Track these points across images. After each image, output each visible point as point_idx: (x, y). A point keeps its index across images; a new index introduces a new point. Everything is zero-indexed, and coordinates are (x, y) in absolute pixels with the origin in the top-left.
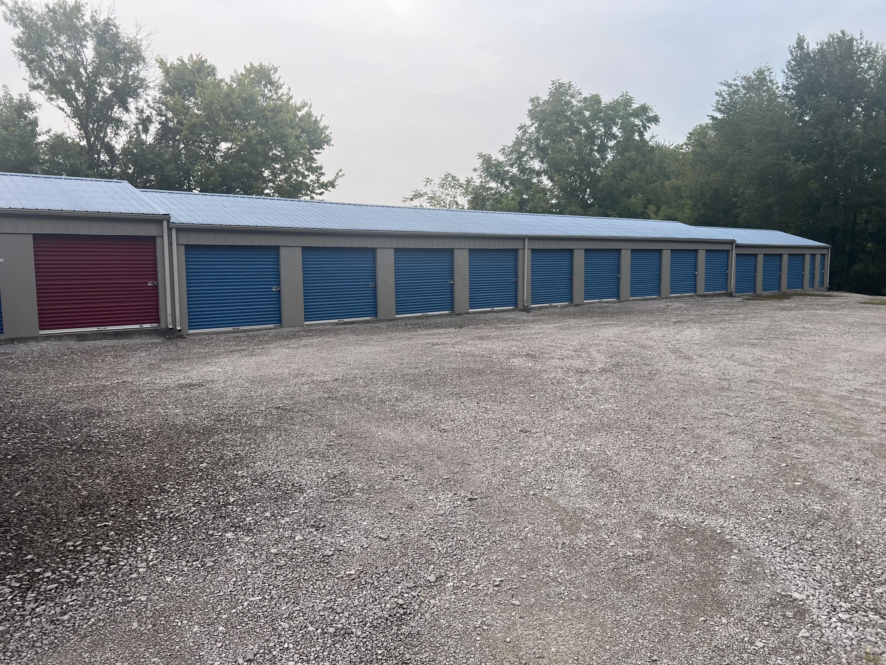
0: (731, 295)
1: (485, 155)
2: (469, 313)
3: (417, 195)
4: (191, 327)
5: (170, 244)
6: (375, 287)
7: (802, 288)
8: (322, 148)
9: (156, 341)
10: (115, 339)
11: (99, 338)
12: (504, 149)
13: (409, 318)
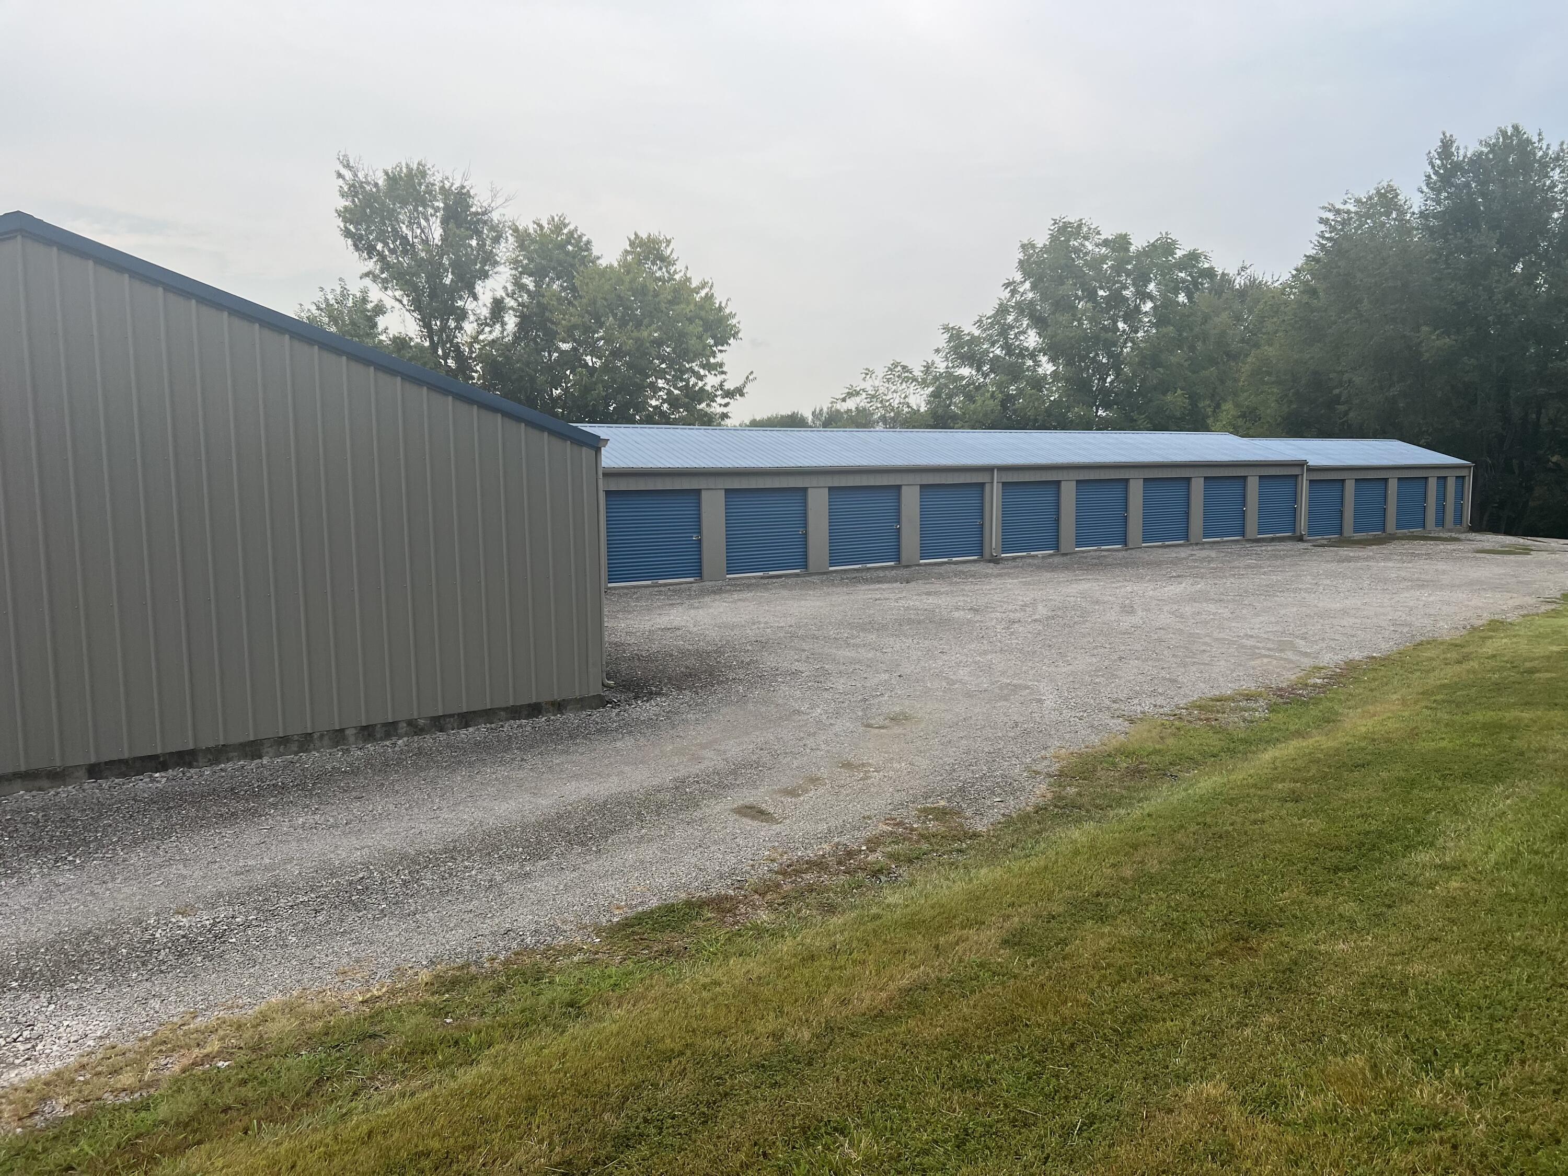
0: (1301, 539)
1: (953, 328)
2: (920, 565)
3: (853, 394)
4: (610, 580)
6: (806, 534)
7: (1424, 527)
8: (727, 343)
12: (980, 321)
13: (845, 570)
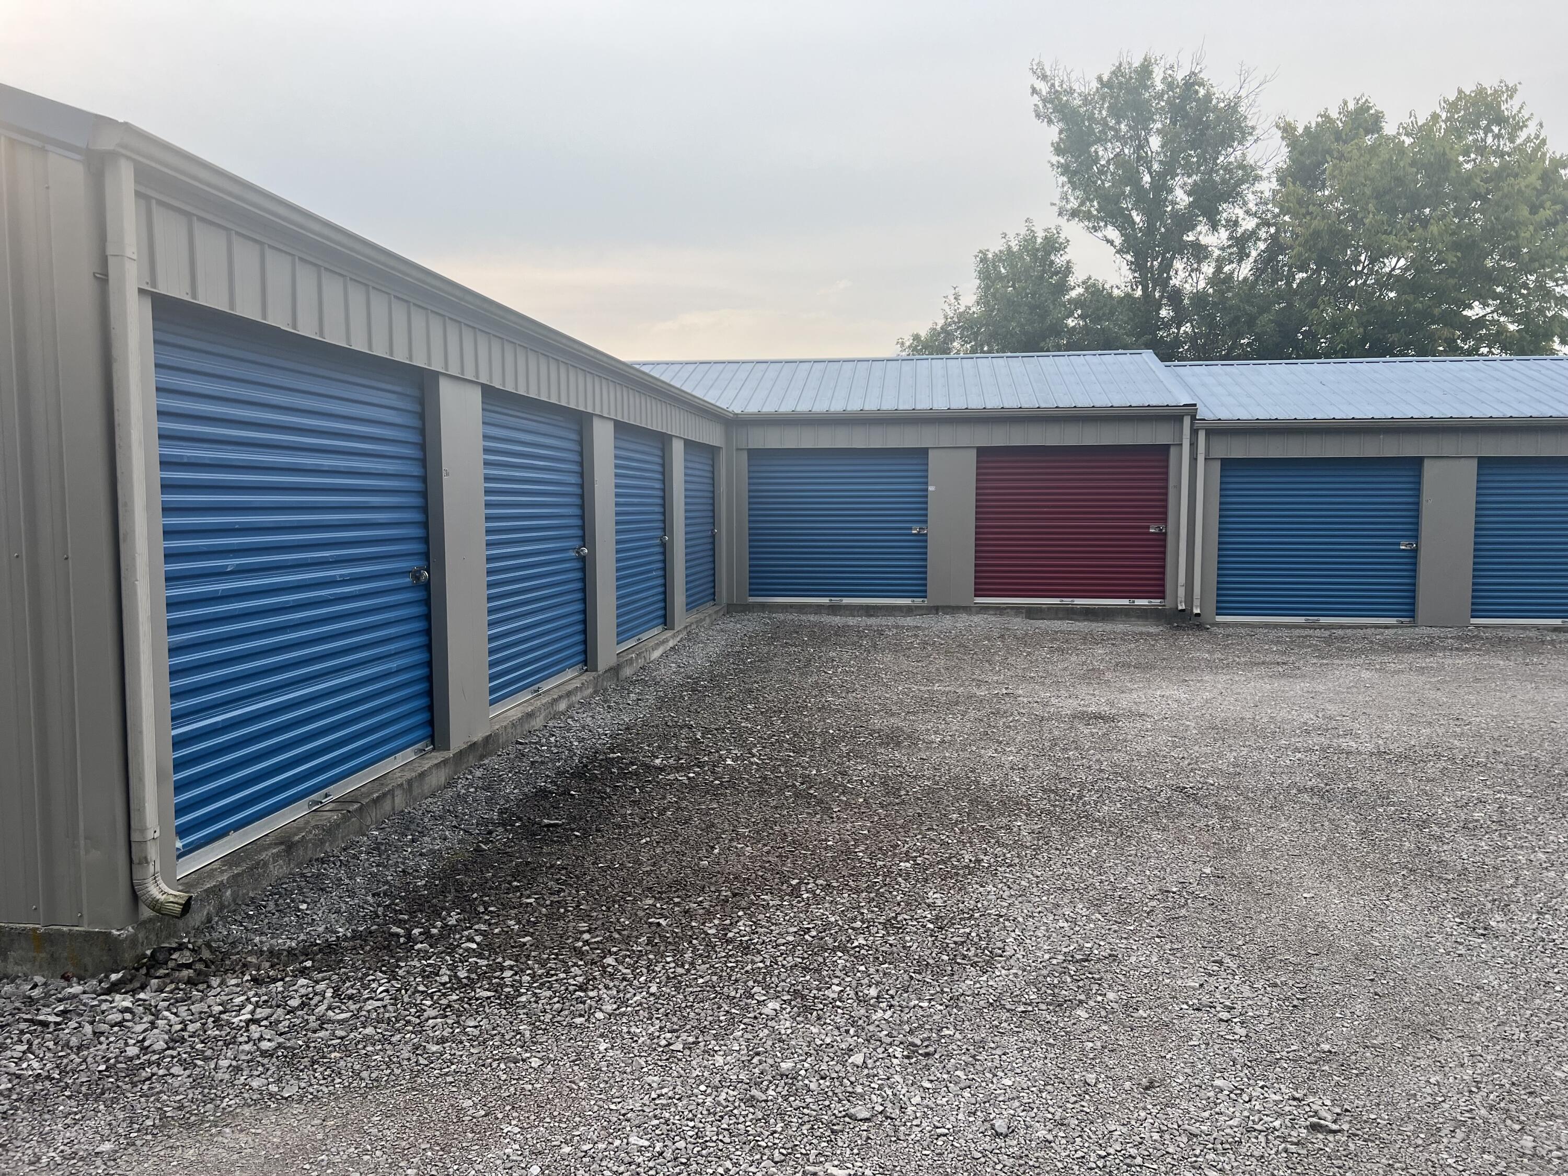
4: (1220, 611)
5: (1194, 459)
9: (1153, 630)
10: (1084, 620)
11: (1060, 616)
